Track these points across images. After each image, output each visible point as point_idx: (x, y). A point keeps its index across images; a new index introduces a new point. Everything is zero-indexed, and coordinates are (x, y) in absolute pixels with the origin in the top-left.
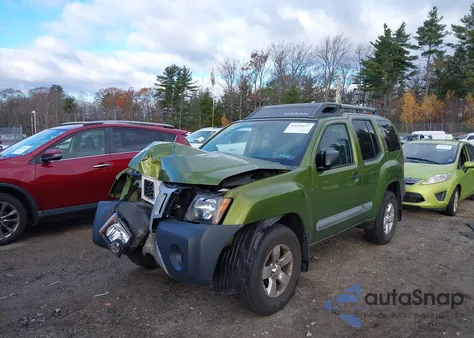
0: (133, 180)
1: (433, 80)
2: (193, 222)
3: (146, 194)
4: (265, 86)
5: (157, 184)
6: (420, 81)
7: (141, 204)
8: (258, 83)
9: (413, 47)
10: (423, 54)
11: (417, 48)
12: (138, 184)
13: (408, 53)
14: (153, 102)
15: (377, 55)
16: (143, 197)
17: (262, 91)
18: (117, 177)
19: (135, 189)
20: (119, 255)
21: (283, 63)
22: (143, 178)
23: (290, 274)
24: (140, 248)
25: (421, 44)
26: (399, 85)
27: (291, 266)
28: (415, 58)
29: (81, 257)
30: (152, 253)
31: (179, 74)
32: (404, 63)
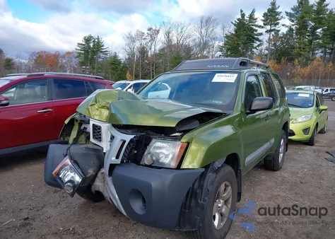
0: (80, 124)
1: (272, 50)
2: (150, 166)
3: (94, 137)
4: (158, 52)
5: (105, 128)
6: (263, 51)
7: (90, 146)
8: (153, 50)
9: (260, 27)
10: (266, 32)
11: (263, 27)
12: (85, 128)
13: (256, 31)
14: (75, 61)
15: (235, 31)
16: (92, 139)
17: (155, 55)
18: (66, 122)
19: (82, 132)
20: (72, 195)
21: (170, 35)
22: (92, 122)
23: (229, 206)
24: (90, 186)
25: (264, 24)
26: (250, 53)
27: (230, 199)
28: (261, 34)
29: (31, 192)
30: (101, 191)
31: (94, 42)
32: (253, 38)
